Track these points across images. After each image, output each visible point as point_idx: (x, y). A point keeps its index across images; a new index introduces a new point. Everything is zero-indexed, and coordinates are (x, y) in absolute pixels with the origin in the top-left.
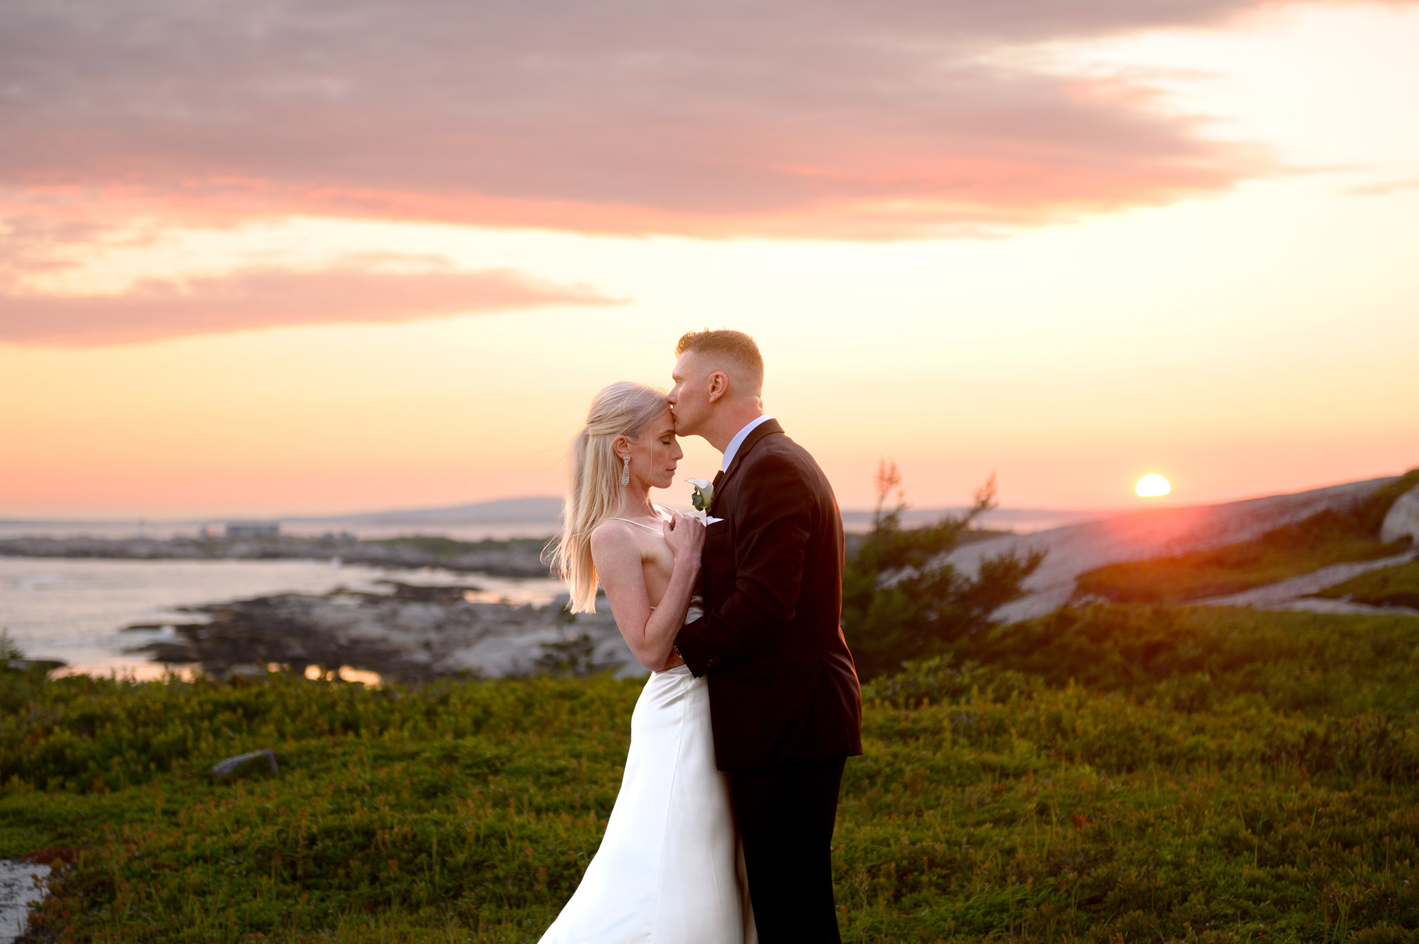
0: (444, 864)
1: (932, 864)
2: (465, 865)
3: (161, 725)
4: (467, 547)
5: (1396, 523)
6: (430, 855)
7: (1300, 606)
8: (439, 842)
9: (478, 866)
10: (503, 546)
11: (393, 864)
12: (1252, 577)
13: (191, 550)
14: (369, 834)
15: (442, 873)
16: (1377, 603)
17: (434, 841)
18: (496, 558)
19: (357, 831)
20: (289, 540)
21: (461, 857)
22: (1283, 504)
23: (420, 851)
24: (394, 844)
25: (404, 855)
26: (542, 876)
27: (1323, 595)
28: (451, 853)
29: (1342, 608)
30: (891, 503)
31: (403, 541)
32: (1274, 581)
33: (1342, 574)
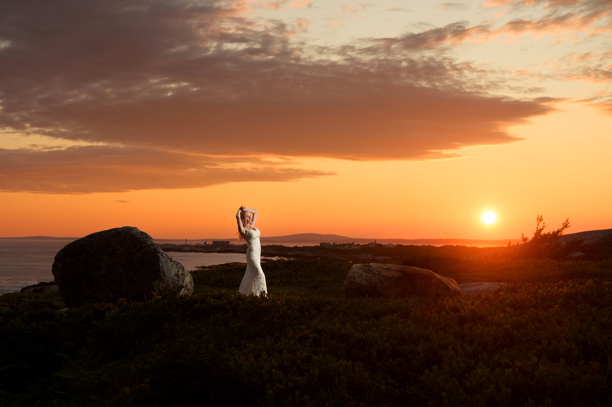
30: (540, 226)
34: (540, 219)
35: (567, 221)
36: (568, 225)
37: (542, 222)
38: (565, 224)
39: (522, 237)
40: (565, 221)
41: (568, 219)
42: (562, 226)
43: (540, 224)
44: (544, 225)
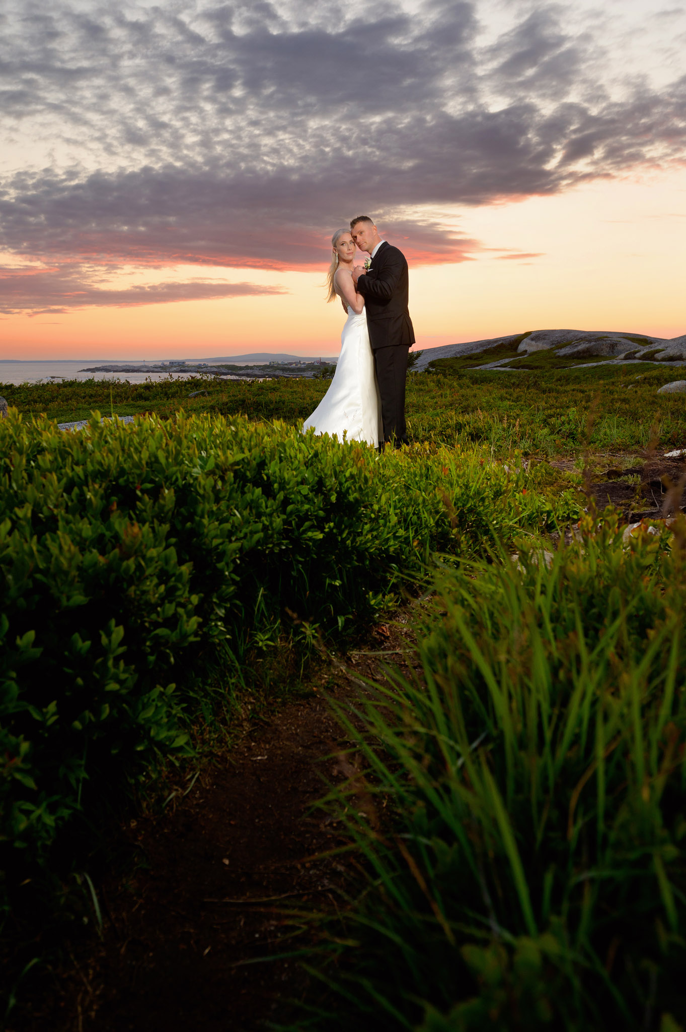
1: (413, 406)
3: (170, 388)
4: (241, 368)
5: (522, 347)
9: (277, 409)
10: (251, 368)
11: (252, 409)
12: (481, 362)
13: (159, 370)
14: (244, 401)
16: (518, 368)
18: (249, 371)
20: (188, 366)
21: (272, 407)
22: (489, 342)
26: (297, 411)
27: (501, 366)
29: (507, 369)
31: (222, 366)
33: (507, 361)
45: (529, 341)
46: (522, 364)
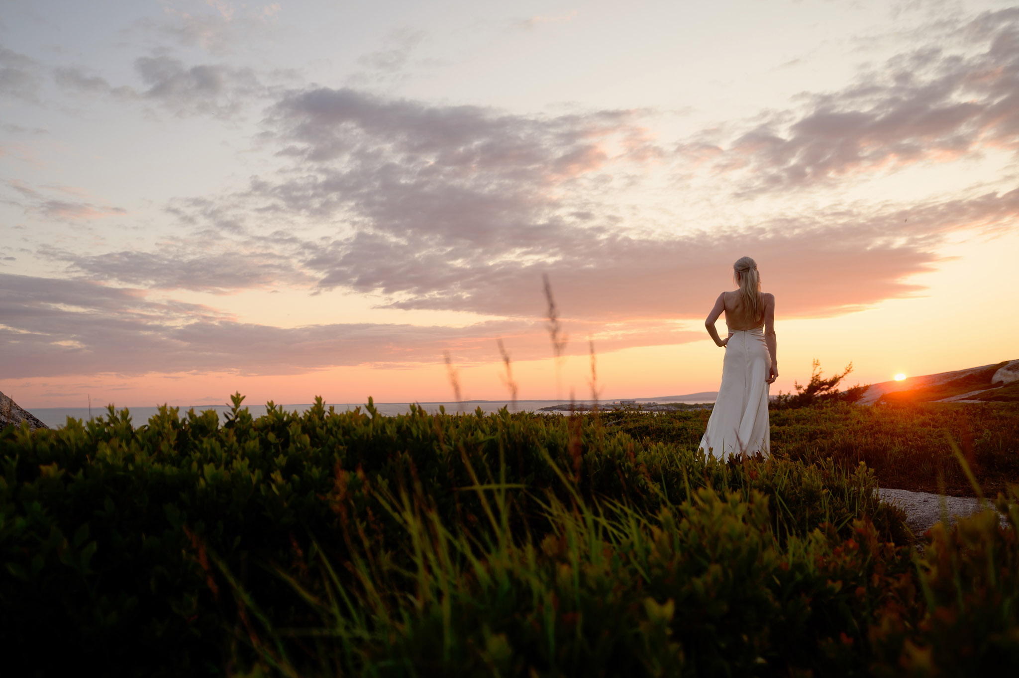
0: (669, 435)
2: (675, 435)
5: (996, 378)
6: (665, 433)
7: (961, 402)
8: (668, 430)
12: (944, 395)
15: (668, 437)
16: (989, 400)
17: (666, 429)
19: (644, 427)
21: (674, 433)
22: (955, 373)
23: (662, 432)
24: (654, 430)
25: (657, 433)
27: (970, 399)
28: (671, 432)
29: (976, 402)
30: (817, 372)
31: (671, 405)
32: (952, 396)
33: (977, 393)
34: (816, 364)
35: (850, 365)
36: (851, 369)
37: (818, 368)
38: (848, 369)
39: (795, 385)
40: (848, 365)
41: (851, 363)
42: (844, 371)
43: (816, 369)
44: (821, 370)
45: (1005, 371)
46: (995, 396)
